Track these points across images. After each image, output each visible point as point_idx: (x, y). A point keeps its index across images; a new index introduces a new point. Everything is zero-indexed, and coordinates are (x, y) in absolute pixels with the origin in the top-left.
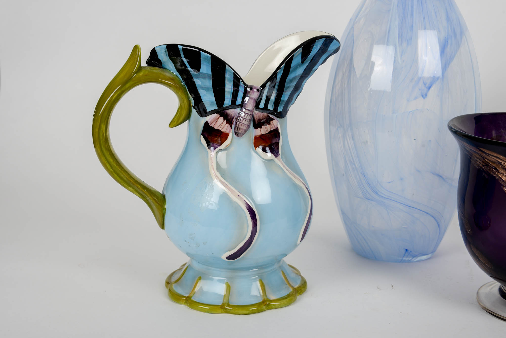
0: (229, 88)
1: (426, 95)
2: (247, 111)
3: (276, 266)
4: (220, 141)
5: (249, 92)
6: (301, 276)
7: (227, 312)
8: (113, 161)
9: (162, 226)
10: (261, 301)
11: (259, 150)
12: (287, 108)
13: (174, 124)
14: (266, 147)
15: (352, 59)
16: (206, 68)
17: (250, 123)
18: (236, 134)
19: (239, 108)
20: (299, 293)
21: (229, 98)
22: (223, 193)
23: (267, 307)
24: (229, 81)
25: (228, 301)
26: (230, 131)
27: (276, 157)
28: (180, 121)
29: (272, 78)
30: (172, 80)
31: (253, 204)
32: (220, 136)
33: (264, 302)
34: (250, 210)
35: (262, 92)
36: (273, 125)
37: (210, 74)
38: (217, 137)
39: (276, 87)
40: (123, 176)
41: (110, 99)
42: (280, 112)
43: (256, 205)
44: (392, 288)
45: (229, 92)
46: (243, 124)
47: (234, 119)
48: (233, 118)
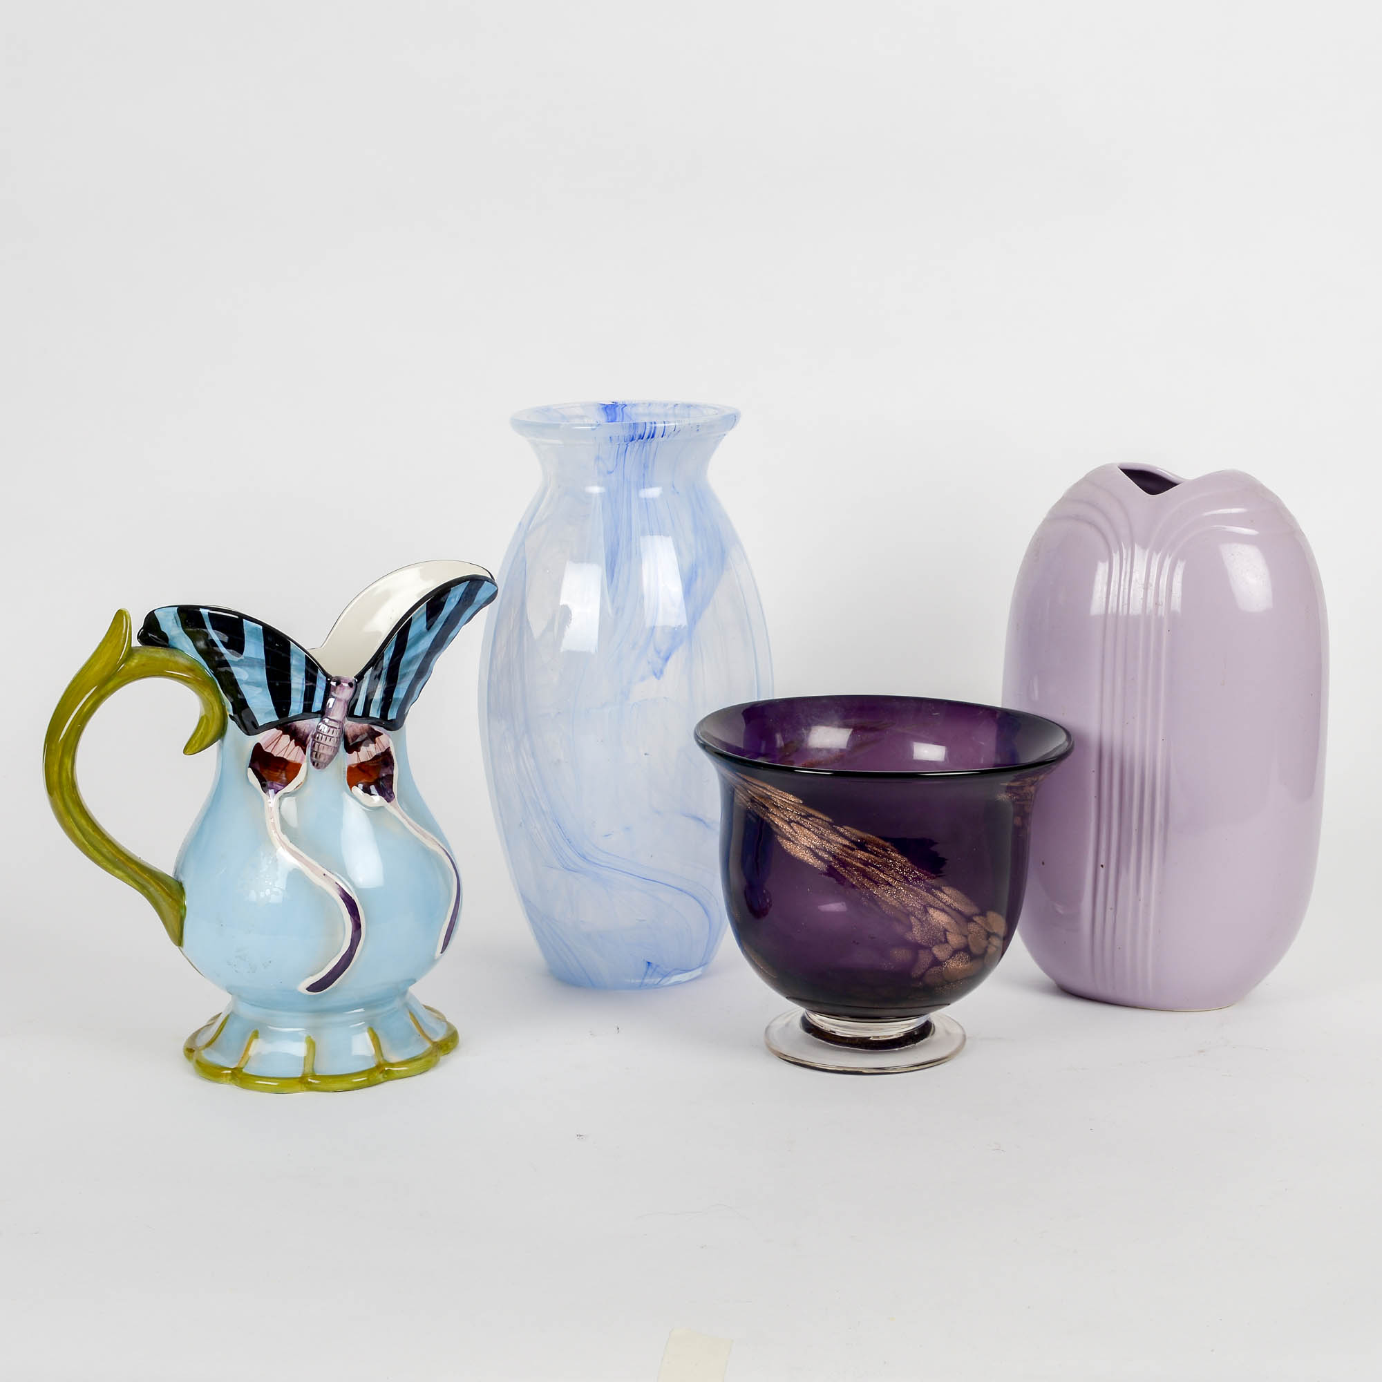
0: (298, 683)
1: (661, 672)
2: (333, 722)
3: (397, 1003)
4: (284, 778)
5: (335, 689)
6: (446, 1022)
7: (311, 1087)
8: (88, 825)
9: (179, 940)
10: (374, 1065)
11: (358, 790)
12: (405, 711)
13: (193, 749)
14: (370, 784)
15: (523, 604)
16: (254, 648)
17: (338, 743)
18: (314, 763)
19: (317, 717)
20: (445, 1051)
21: (299, 700)
22: (295, 869)
23: (386, 1076)
24: (298, 670)
25: (313, 1069)
26: (302, 760)
27: (389, 801)
28: (205, 743)
29: (375, 661)
30: (191, 670)
31: (349, 886)
32: (284, 769)
33: (379, 1067)
34: (347, 899)
35: (358, 687)
36: (380, 745)
37: (262, 660)
38: (280, 771)
39: (383, 676)
40: (104, 850)
41: (79, 710)
42: (392, 720)
43: (358, 890)
44: (617, 1031)
45: (297, 690)
46: (325, 746)
47: (308, 739)
48: (308, 736)
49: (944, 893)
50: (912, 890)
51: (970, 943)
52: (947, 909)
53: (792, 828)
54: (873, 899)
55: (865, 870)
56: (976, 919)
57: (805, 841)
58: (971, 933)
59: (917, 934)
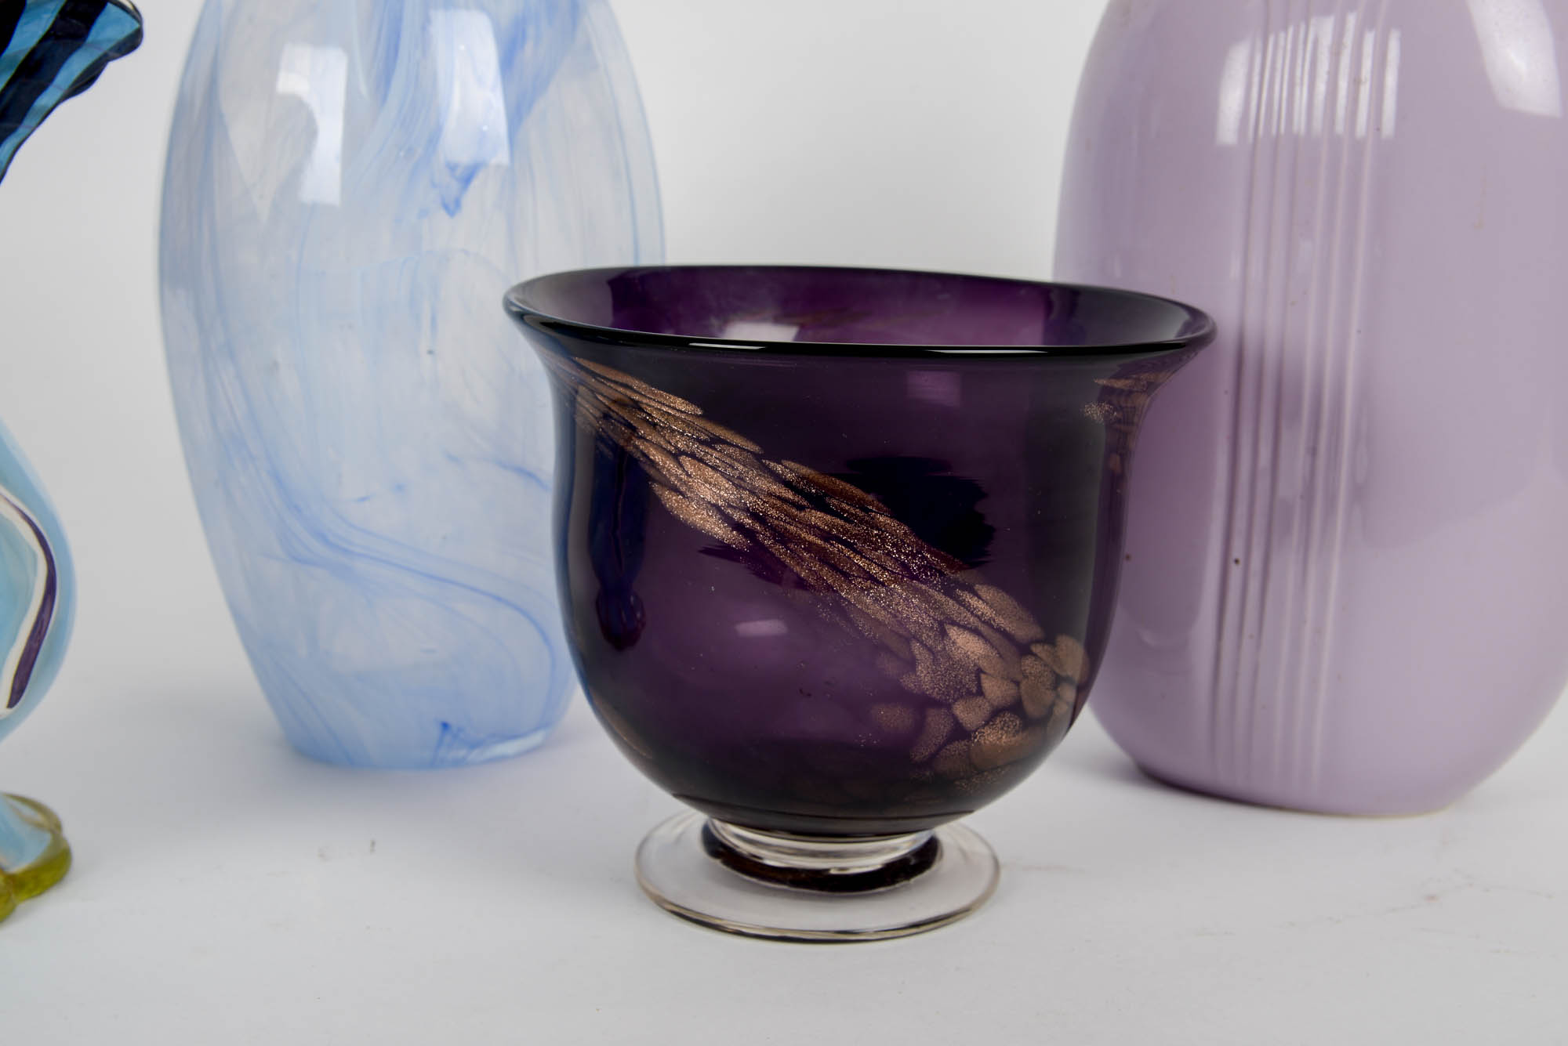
1: (458, 203)
15: (214, 84)
20: (33, 890)
44: (371, 849)
49: (980, 598)
50: (916, 591)
51: (1025, 697)
52: (983, 628)
53: (681, 465)
54: (841, 608)
55: (824, 549)
56: (1037, 649)
57: (707, 493)
58: (1026, 677)
59: (924, 677)
